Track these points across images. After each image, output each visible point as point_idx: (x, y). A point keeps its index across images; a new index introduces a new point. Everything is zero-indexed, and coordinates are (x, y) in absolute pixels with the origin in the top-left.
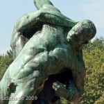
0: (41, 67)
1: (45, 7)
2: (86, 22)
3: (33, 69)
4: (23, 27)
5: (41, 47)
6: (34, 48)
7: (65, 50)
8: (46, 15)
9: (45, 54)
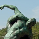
0: (17, 35)
1: (18, 13)
2: (33, 19)
3: (14, 36)
4: (11, 21)
5: (17, 28)
6: (14, 28)
7: (26, 29)
8: (19, 16)
9: (18, 30)
